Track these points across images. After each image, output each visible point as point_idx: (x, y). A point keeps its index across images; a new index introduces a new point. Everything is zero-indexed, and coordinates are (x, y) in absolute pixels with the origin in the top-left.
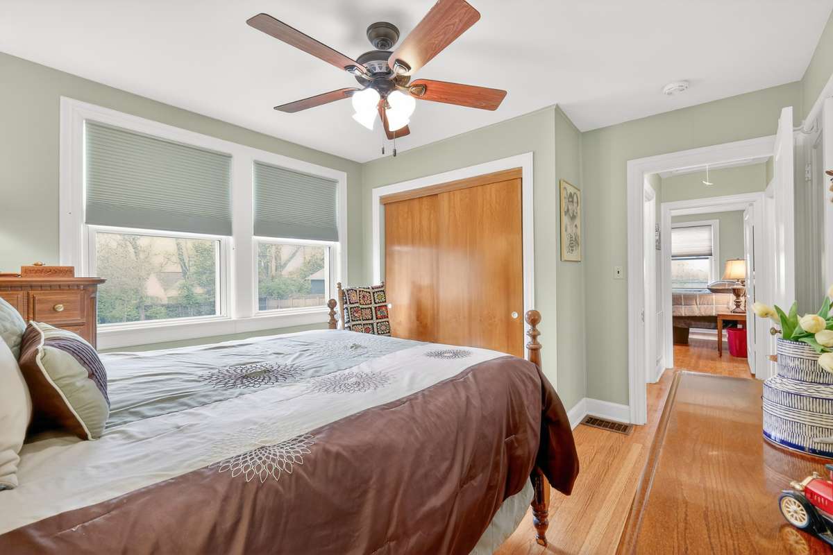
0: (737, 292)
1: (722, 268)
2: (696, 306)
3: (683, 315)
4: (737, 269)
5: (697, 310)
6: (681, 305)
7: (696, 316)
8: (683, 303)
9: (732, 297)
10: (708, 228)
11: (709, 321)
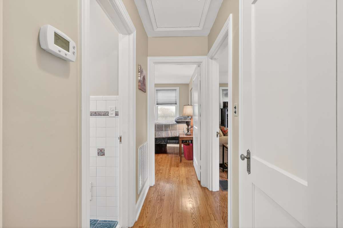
0: (188, 123)
1: (181, 109)
2: (170, 131)
3: (164, 137)
4: (188, 110)
5: (170, 134)
6: (163, 131)
7: (170, 137)
8: (164, 130)
9: (185, 126)
10: (175, 91)
11: (175, 139)
